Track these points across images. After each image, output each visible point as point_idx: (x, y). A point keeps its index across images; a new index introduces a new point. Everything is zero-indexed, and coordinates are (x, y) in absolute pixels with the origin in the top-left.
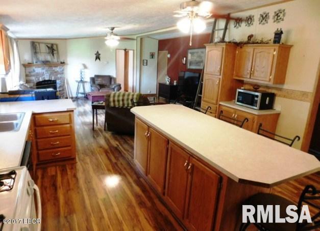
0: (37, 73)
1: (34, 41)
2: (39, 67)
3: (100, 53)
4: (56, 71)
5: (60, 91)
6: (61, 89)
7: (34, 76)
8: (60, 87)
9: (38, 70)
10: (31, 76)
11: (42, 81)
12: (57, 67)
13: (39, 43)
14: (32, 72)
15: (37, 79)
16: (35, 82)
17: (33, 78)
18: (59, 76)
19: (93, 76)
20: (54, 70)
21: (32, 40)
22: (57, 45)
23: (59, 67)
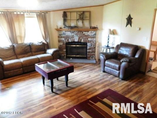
0: (67, 36)
1: (66, 11)
2: (68, 31)
3: (132, 17)
4: (86, 34)
5: (89, 52)
6: (90, 51)
7: (64, 37)
8: (90, 49)
9: (69, 34)
10: (61, 37)
11: (71, 42)
12: (88, 31)
13: (71, 12)
14: (62, 34)
15: (66, 40)
16: (65, 42)
17: (63, 39)
18: (89, 39)
19: (119, 43)
20: (84, 34)
21: (64, 11)
22: (90, 12)
23: (90, 32)
